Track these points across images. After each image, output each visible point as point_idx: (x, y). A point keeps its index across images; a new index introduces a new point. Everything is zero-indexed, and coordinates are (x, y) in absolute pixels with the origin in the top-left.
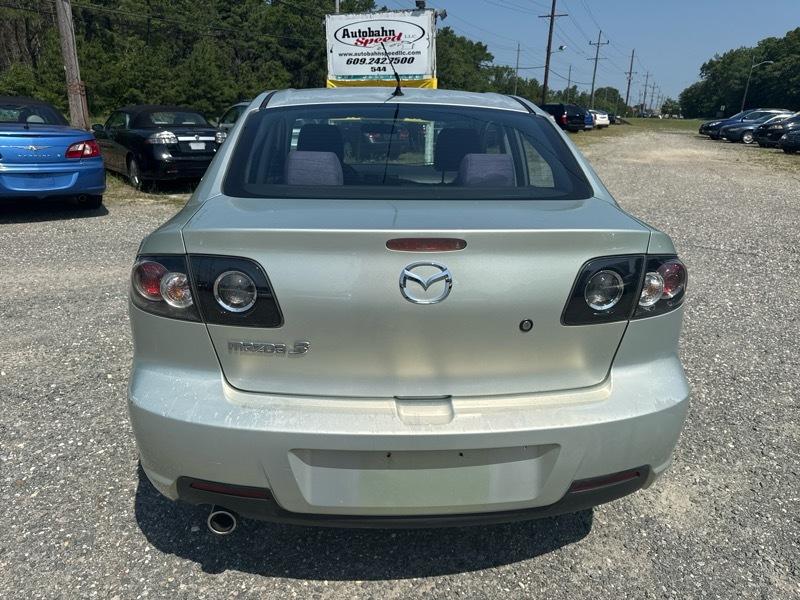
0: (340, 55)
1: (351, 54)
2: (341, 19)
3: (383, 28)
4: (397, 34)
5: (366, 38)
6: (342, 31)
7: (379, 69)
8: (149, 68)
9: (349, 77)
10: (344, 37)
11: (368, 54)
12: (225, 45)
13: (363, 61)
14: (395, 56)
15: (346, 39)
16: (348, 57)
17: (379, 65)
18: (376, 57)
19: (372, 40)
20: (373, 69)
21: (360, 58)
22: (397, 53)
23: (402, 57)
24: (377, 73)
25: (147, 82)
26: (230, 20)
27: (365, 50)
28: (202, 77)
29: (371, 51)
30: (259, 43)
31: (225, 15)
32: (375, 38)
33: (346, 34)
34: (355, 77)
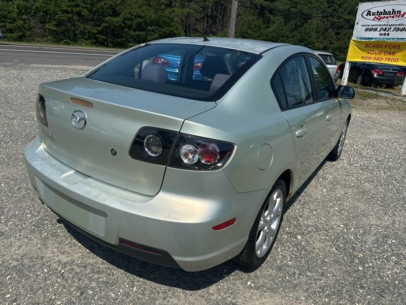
0: (363, 26)
1: (369, 26)
2: (368, 5)
3: (393, 10)
4: (402, 13)
5: (381, 16)
6: (367, 11)
7: (385, 34)
8: (281, 32)
9: (365, 38)
10: (367, 15)
11: (380, 25)
12: (326, 21)
13: (376, 30)
14: (397, 27)
15: (368, 17)
16: (367, 27)
17: (385, 32)
18: (384, 27)
19: (384, 17)
20: (381, 34)
21: (374, 27)
22: (399, 25)
23: (402, 27)
24: (383, 36)
25: (279, 39)
26: (333, 8)
27: (378, 23)
28: (306, 38)
29: (382, 23)
30: (345, 20)
31: (331, 5)
32: (386, 16)
33: (369, 13)
34: (368, 38)
